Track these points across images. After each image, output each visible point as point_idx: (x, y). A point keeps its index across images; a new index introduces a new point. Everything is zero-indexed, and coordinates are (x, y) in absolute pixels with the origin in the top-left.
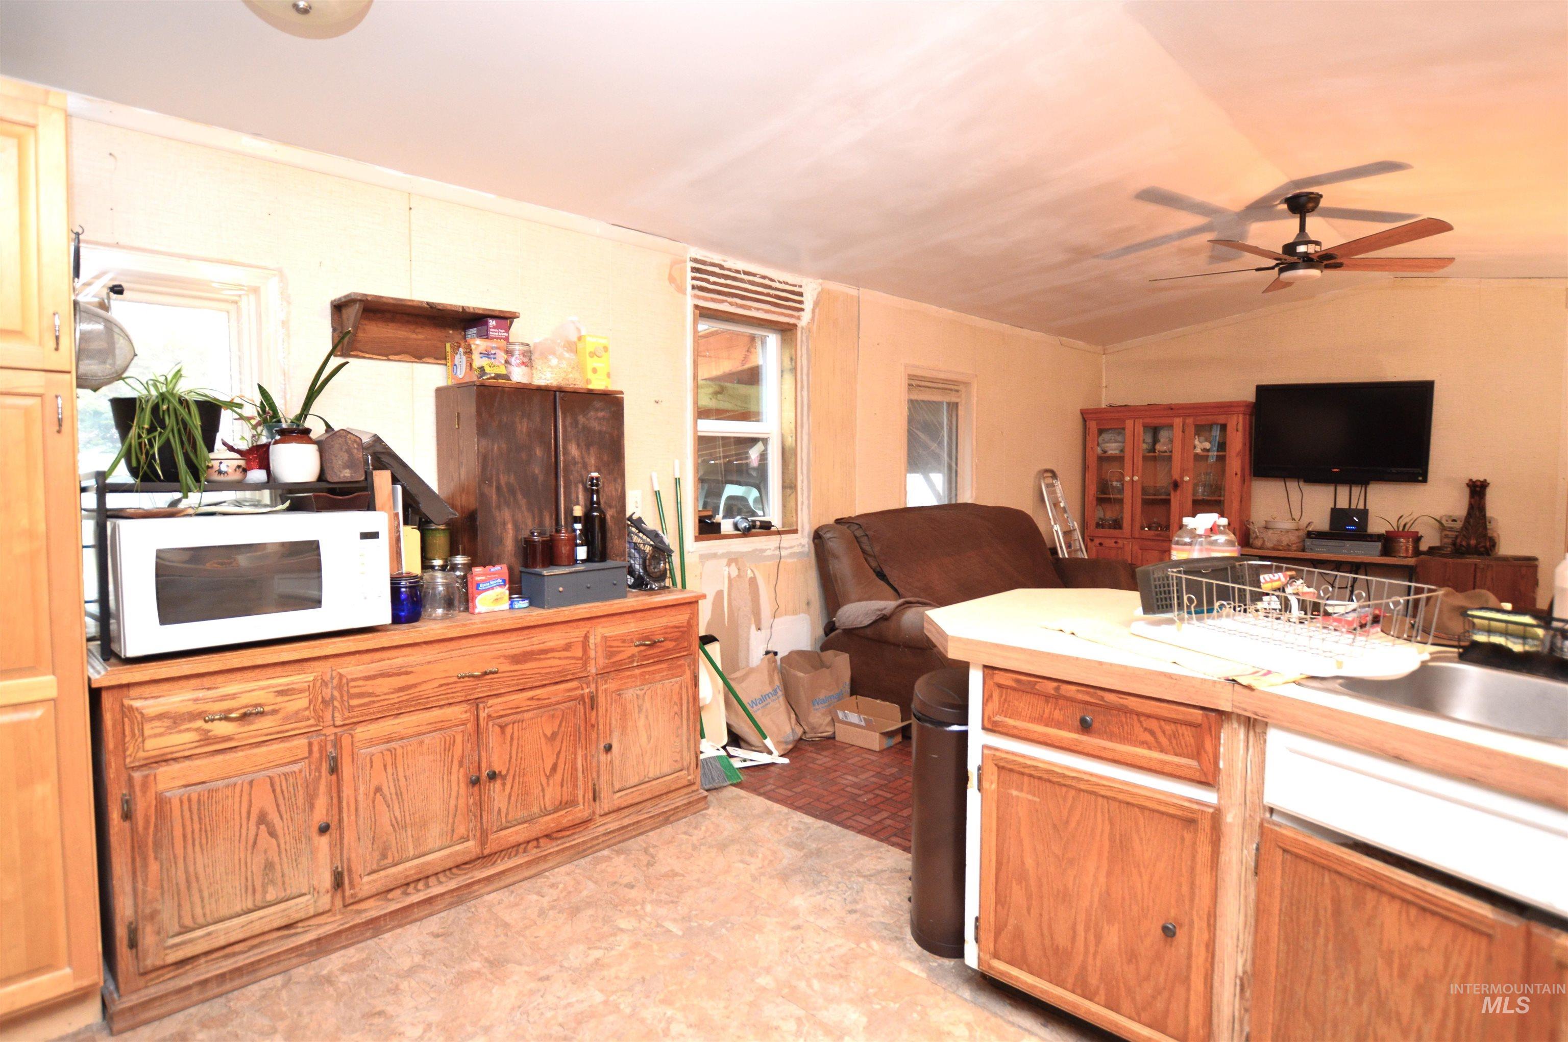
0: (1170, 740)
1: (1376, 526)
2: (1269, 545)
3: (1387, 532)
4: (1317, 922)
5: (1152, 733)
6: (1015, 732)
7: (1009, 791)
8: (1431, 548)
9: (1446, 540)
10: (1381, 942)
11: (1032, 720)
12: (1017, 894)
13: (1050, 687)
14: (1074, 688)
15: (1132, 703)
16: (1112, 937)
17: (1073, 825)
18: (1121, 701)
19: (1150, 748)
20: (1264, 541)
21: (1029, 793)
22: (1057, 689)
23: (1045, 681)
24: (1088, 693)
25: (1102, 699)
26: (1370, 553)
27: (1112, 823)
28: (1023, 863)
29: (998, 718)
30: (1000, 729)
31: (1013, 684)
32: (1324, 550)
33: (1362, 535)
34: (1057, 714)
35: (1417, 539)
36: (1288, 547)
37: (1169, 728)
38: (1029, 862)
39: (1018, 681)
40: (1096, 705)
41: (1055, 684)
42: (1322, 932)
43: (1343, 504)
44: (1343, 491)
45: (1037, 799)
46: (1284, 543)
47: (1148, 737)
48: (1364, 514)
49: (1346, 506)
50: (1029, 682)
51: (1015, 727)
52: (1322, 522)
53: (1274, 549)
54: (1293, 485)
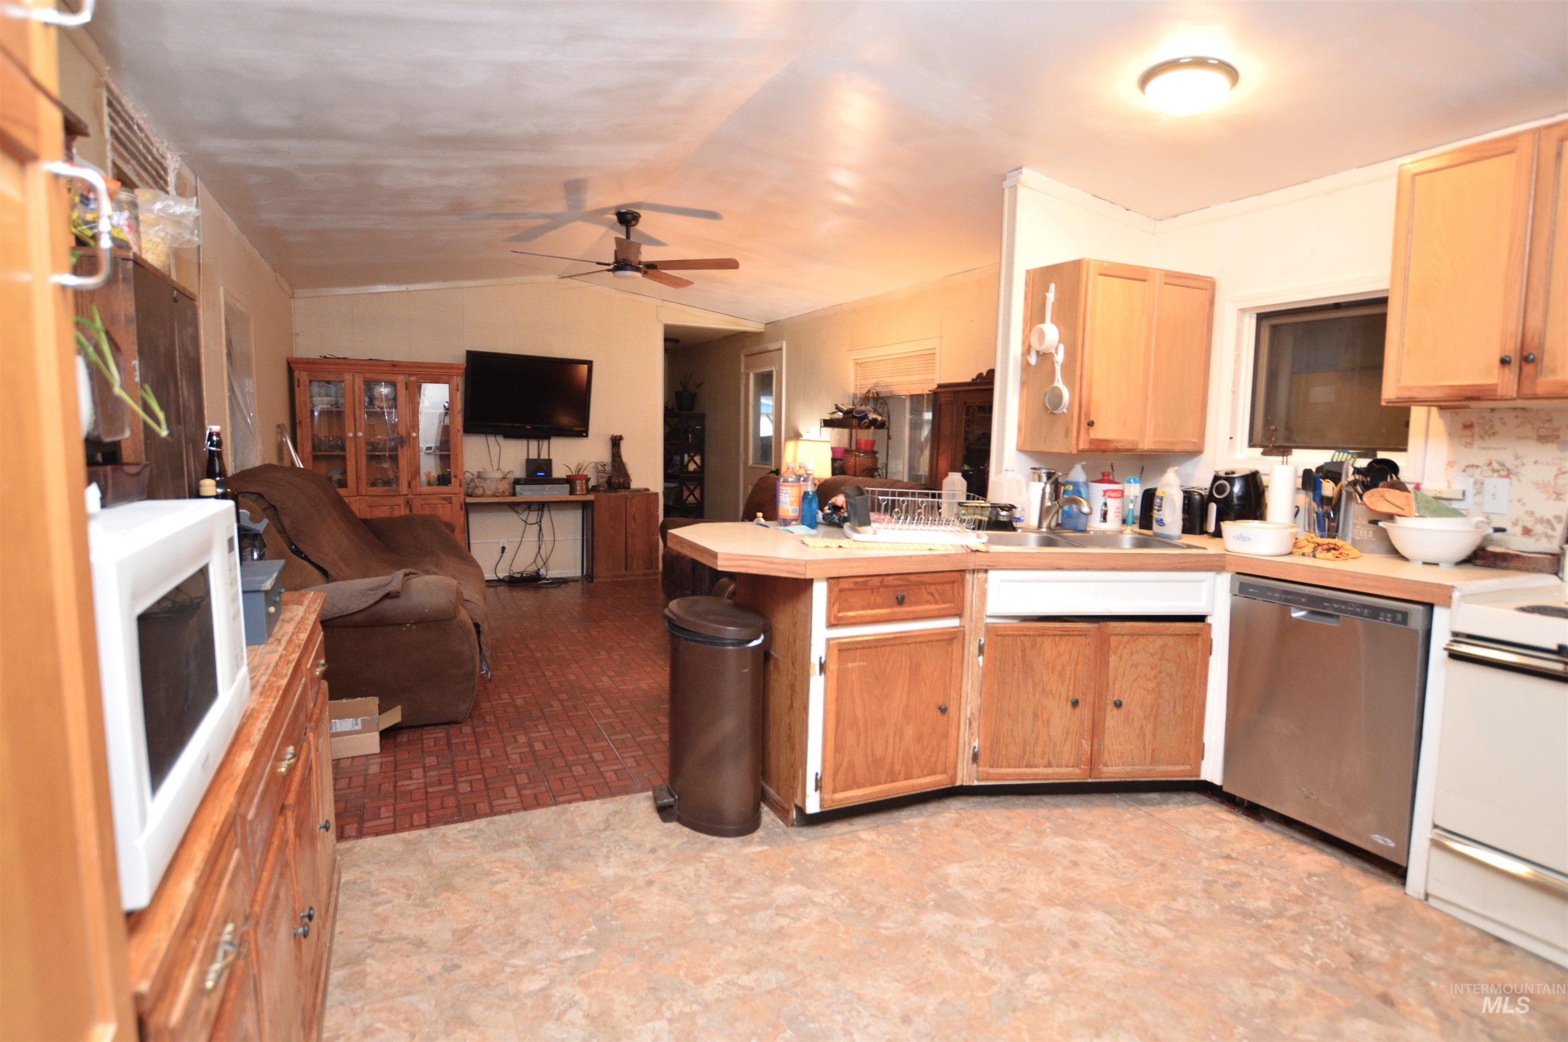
0: (940, 596)
1: (559, 472)
2: (489, 492)
3: (568, 476)
4: (1014, 665)
5: (932, 594)
6: (854, 620)
7: (846, 666)
8: (593, 486)
9: (601, 480)
10: (1044, 660)
11: (864, 608)
12: (851, 738)
13: (877, 580)
14: (891, 578)
15: (925, 578)
16: (909, 733)
17: (888, 671)
18: (920, 579)
19: (931, 604)
20: (484, 490)
21: (860, 661)
22: (882, 581)
23: (873, 578)
24: (900, 579)
25: (908, 580)
26: (560, 493)
27: (911, 660)
28: (855, 713)
29: (841, 615)
30: (843, 622)
31: (852, 586)
32: (528, 493)
33: (548, 479)
34: (879, 600)
35: (588, 480)
36: (503, 494)
37: (940, 588)
38: (859, 711)
39: (856, 583)
40: (904, 585)
41: (880, 578)
42: (1016, 669)
43: (533, 455)
44: (533, 444)
45: (865, 664)
46: (501, 490)
47: (929, 598)
48: (549, 462)
49: (536, 457)
50: (863, 582)
51: (853, 617)
52: (520, 473)
53: (494, 496)
54: (491, 439)
